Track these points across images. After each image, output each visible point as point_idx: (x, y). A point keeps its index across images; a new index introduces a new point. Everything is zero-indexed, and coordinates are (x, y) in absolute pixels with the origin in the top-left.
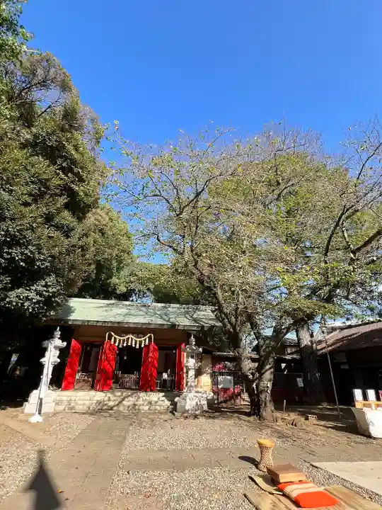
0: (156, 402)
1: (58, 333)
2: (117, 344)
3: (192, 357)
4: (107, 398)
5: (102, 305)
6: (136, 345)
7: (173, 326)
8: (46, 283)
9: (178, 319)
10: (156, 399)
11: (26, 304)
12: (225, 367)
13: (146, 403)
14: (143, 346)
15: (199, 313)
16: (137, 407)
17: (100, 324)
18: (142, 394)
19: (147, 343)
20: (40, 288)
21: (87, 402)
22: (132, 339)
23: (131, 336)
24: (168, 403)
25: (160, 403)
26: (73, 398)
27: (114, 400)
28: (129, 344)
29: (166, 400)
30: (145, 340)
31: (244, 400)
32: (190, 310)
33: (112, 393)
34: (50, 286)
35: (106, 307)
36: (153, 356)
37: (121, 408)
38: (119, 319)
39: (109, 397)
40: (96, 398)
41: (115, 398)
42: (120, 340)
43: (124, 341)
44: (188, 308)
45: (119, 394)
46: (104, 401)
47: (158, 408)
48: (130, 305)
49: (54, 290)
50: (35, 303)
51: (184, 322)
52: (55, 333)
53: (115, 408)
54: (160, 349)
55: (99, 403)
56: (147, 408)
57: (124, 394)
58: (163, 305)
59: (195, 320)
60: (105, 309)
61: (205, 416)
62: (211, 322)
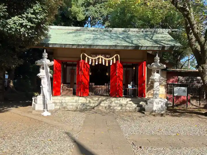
0: (126, 105)
1: (45, 55)
2: (90, 63)
3: (158, 72)
4: (88, 102)
5: (71, 31)
6: (105, 63)
7: (137, 47)
8: (34, 10)
9: (140, 41)
10: (125, 103)
11: (21, 30)
12: (178, 80)
13: (118, 105)
14: (111, 64)
15: (157, 35)
16: (112, 108)
17: (75, 47)
18: (113, 99)
19: (115, 62)
20: (30, 15)
21: (75, 104)
22: (102, 59)
23: (100, 56)
24: (135, 106)
25: (128, 105)
26: (63, 101)
27: (94, 103)
28: (100, 63)
29: (133, 103)
30: (113, 59)
31: (192, 105)
32: (148, 33)
33: (91, 98)
34: (38, 13)
35: (74, 33)
36: (120, 72)
37: (100, 108)
38: (89, 42)
39: (90, 101)
40: (80, 101)
41: (94, 101)
42: (92, 60)
43: (95, 60)
44: (146, 32)
45: (97, 99)
46: (86, 103)
47: (128, 108)
48: (94, 31)
49: (41, 17)
50: (29, 29)
51: (146, 44)
52: (44, 55)
53: (95, 108)
54: (124, 66)
55: (83, 104)
56: (120, 108)
57: (100, 99)
58: (123, 29)
59: (156, 42)
60: (74, 34)
61: (168, 115)
62: (170, 43)
